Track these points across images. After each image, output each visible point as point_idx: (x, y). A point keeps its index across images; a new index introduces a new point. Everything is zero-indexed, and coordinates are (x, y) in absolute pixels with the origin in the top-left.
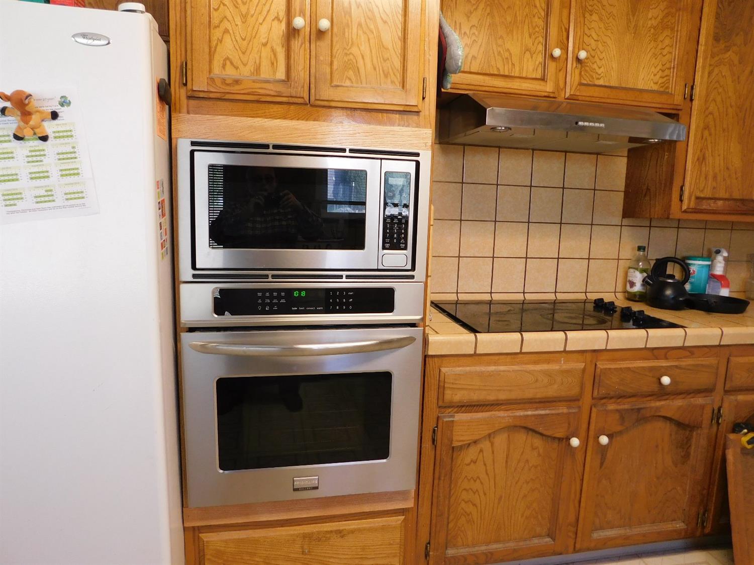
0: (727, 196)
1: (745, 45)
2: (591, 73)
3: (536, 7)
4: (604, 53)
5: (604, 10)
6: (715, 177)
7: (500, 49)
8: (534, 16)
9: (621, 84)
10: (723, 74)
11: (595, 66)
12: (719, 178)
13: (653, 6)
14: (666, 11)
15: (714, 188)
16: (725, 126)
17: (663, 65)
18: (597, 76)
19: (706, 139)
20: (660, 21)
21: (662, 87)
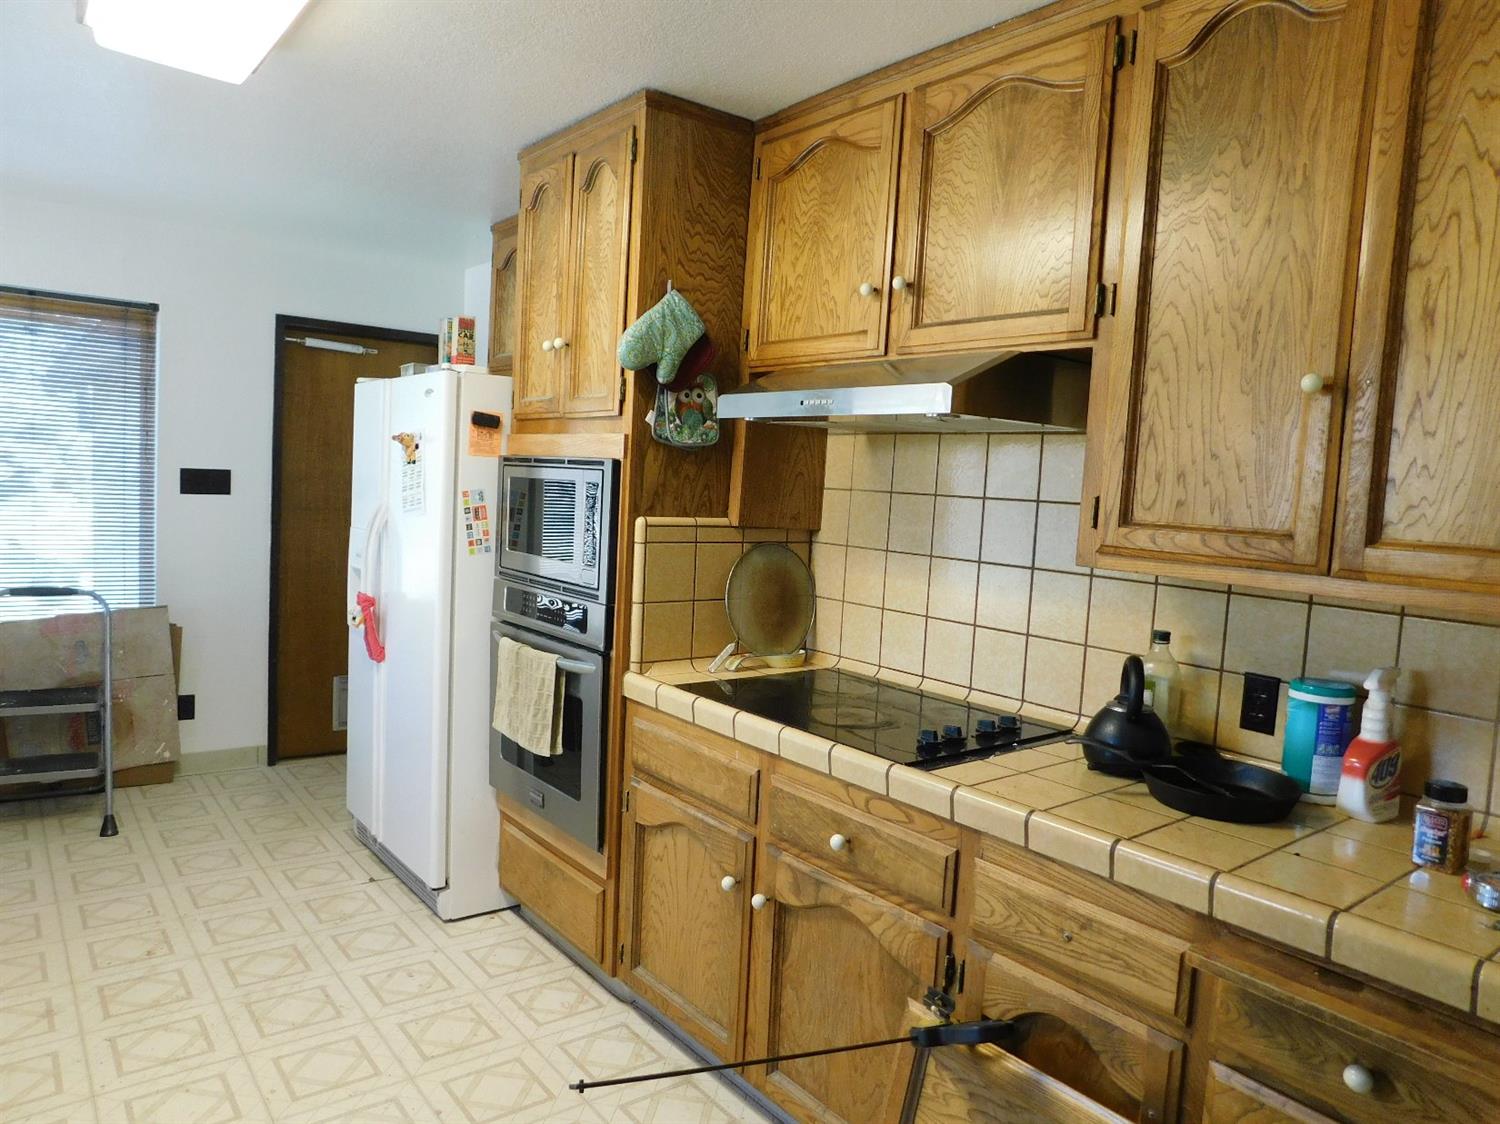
0: (1216, 521)
1: (1246, 166)
2: (937, 304)
3: (866, 224)
4: (955, 267)
5: (957, 194)
6: (1181, 476)
7: (825, 299)
8: (864, 239)
9: (982, 311)
10: (1192, 245)
11: (943, 291)
12: (1191, 479)
13: (1037, 158)
14: (1062, 157)
15: (1180, 504)
16: (1203, 357)
17: (1058, 260)
18: (946, 307)
19: (1156, 393)
20: (1051, 179)
21: (1057, 301)
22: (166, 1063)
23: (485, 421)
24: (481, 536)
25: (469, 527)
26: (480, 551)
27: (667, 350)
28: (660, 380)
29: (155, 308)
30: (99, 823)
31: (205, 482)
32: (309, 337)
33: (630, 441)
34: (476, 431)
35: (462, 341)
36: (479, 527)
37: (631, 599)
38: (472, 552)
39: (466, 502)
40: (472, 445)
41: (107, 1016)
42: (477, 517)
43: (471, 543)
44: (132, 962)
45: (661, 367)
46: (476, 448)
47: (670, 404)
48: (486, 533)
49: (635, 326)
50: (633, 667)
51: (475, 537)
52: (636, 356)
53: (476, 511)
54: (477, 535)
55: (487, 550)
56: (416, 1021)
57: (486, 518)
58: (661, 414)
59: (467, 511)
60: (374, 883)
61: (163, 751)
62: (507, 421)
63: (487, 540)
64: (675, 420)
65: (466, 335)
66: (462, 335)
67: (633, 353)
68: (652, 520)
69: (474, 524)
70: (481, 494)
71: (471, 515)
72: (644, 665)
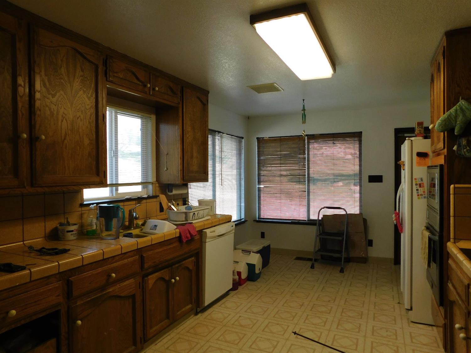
22: (313, 324)
23: (420, 155)
24: (422, 193)
25: (417, 190)
26: (422, 198)
27: (458, 122)
28: (456, 134)
29: (361, 132)
30: (339, 269)
31: (376, 179)
32: (405, 133)
33: (446, 157)
34: (419, 159)
35: (418, 129)
36: (421, 190)
37: (450, 215)
38: (419, 198)
39: (416, 182)
40: (417, 163)
41: (311, 310)
42: (420, 186)
43: (418, 195)
44: (324, 301)
45: (456, 129)
46: (419, 164)
47: (464, 142)
48: (424, 192)
49: (443, 117)
50: (452, 240)
51: (420, 193)
52: (442, 127)
53: (420, 185)
54: (421, 192)
55: (425, 197)
56: (377, 343)
57: (424, 187)
58: (459, 146)
59: (416, 184)
60: (399, 304)
61: (363, 254)
62: (431, 154)
63: (424, 194)
64: (467, 148)
65: (420, 127)
66: (419, 127)
67: (441, 126)
68: (457, 186)
69: (419, 189)
70: (422, 180)
71: (418, 186)
72: (456, 240)
